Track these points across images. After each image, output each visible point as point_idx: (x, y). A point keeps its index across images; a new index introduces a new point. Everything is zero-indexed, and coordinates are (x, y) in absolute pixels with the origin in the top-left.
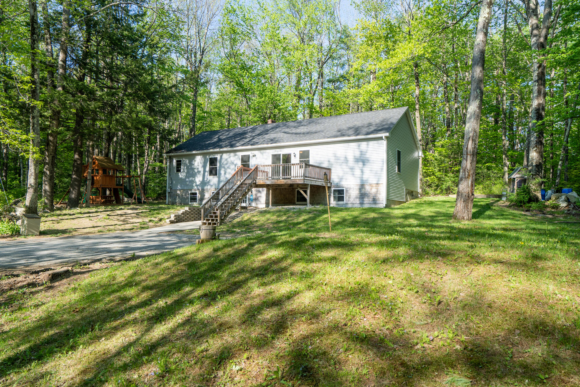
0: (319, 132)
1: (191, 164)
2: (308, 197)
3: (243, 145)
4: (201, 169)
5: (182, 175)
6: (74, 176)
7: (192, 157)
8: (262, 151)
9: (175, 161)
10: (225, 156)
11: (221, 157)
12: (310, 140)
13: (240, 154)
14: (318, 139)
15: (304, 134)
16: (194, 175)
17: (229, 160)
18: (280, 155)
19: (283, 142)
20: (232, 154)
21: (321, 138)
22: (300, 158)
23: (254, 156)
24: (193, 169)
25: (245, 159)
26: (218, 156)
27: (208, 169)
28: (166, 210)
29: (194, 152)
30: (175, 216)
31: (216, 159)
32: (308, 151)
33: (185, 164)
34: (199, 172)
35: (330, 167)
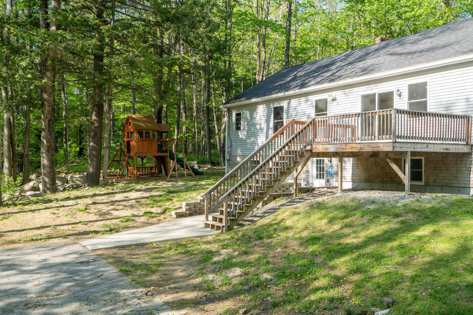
0: (451, 44)
1: (252, 118)
2: (406, 178)
3: (318, 83)
4: (264, 126)
5: (242, 134)
6: (91, 144)
7: (253, 107)
8: (347, 91)
9: (234, 114)
10: (294, 102)
11: (289, 104)
12: (428, 61)
13: (314, 98)
14: (442, 58)
15: (421, 51)
16: (255, 135)
17: (299, 109)
18: (374, 95)
19: (379, 71)
20: (303, 99)
21: (448, 57)
22: (410, 99)
23: (333, 100)
24: (254, 125)
25: (321, 106)
26: (284, 104)
27: (272, 125)
28: (182, 194)
29: (254, 100)
30: (187, 205)
31: (281, 108)
32: (425, 84)
33: (246, 118)
34: (261, 129)
35: (469, 114)
